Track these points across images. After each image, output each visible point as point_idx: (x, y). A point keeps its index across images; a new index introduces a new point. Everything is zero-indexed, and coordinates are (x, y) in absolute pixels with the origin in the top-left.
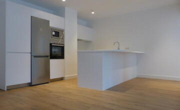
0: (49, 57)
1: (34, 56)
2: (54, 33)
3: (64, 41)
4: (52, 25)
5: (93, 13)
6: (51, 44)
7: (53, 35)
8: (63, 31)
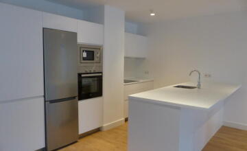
0: (77, 98)
1: (49, 102)
2: (85, 55)
3: (101, 67)
4: (81, 40)
5: (152, 14)
6: (80, 75)
7: (84, 59)
8: (99, 48)
